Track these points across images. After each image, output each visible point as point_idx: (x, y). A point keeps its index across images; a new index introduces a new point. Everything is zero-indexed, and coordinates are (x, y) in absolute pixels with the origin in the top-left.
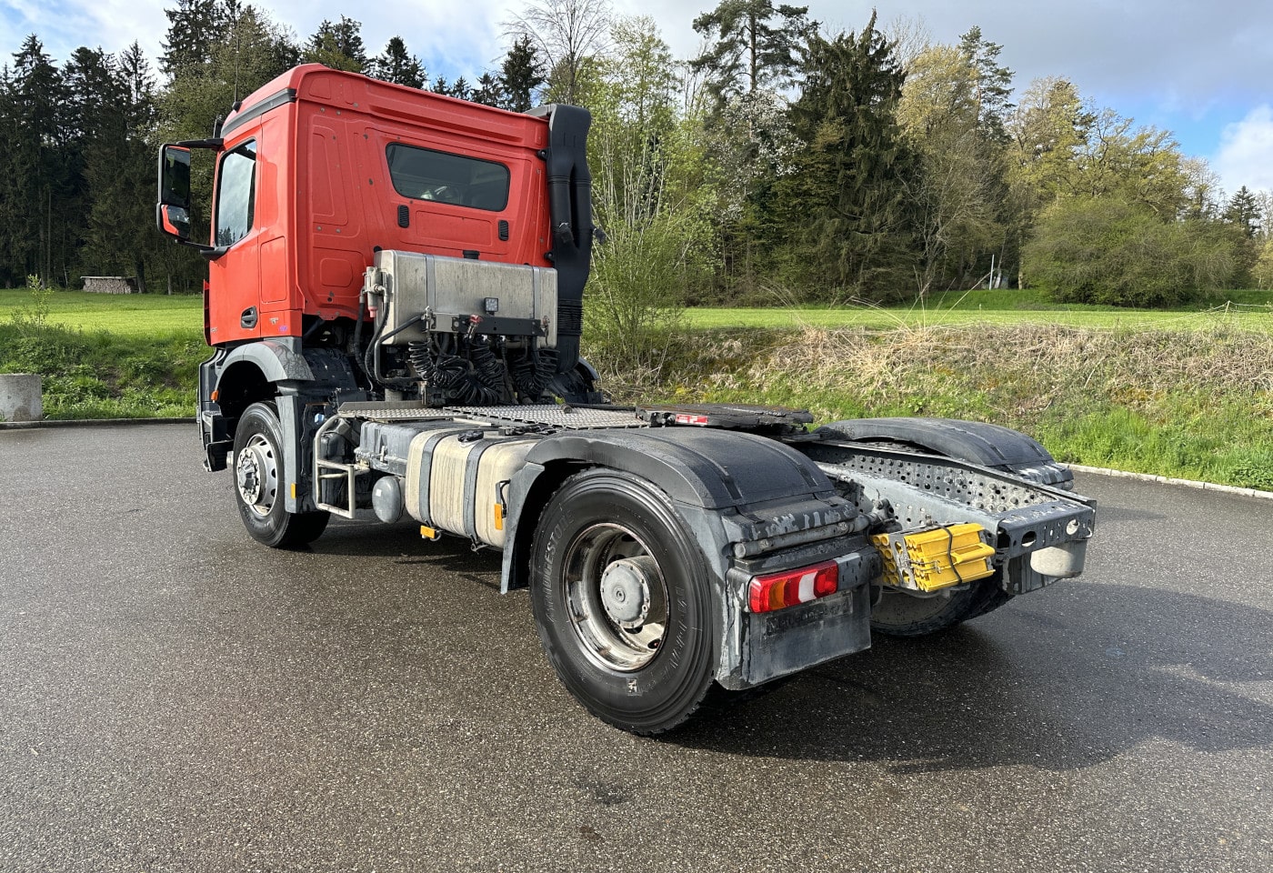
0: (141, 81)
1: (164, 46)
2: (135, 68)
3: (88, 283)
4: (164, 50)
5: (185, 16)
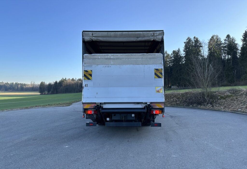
0: (180, 54)
1: (184, 48)
2: (179, 52)
3: (172, 87)
5: (187, 42)
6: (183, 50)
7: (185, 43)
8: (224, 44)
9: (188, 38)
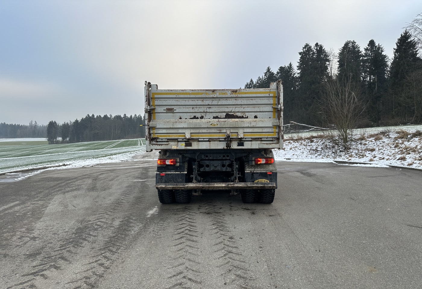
0: (292, 73)
2: (290, 69)
4: (298, 63)
5: (304, 52)
7: (300, 53)
8: (364, 56)
9: (306, 46)
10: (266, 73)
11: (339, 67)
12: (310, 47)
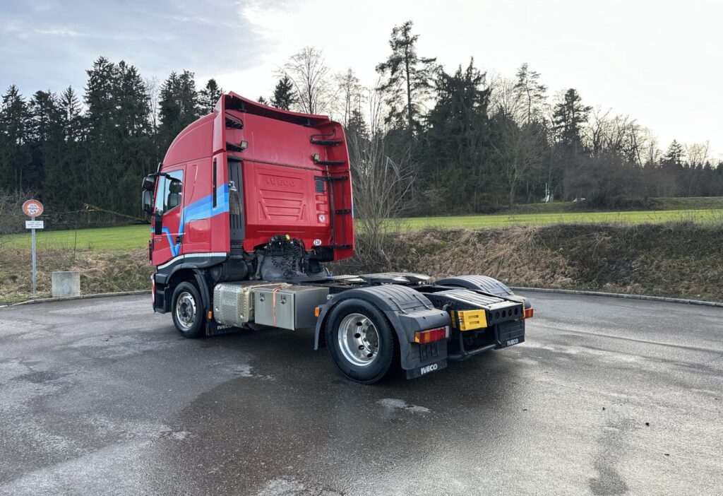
0: (73, 108)
1: (86, 89)
2: (70, 101)
4: (86, 92)
5: (97, 73)
6: (85, 97)
7: (90, 73)
8: (202, 104)
9: (101, 62)
10: (7, 97)
11: (161, 113)
12: (111, 67)
